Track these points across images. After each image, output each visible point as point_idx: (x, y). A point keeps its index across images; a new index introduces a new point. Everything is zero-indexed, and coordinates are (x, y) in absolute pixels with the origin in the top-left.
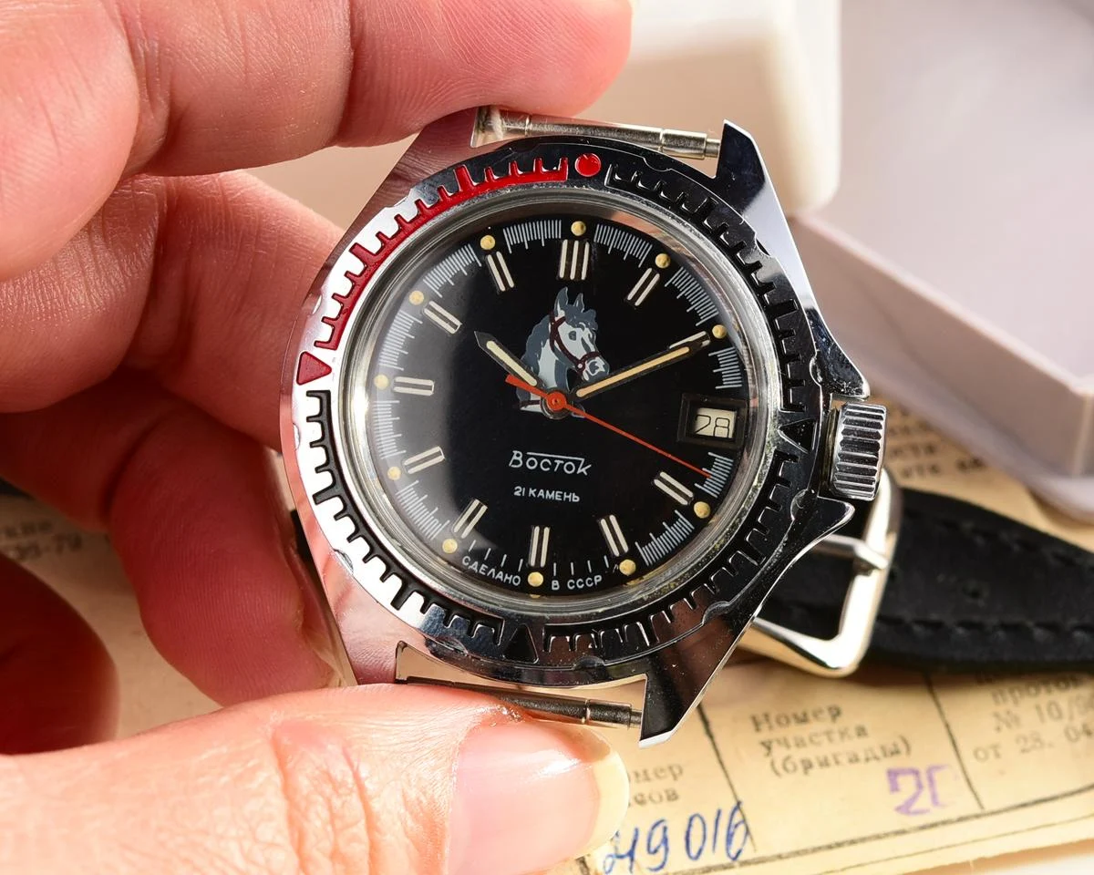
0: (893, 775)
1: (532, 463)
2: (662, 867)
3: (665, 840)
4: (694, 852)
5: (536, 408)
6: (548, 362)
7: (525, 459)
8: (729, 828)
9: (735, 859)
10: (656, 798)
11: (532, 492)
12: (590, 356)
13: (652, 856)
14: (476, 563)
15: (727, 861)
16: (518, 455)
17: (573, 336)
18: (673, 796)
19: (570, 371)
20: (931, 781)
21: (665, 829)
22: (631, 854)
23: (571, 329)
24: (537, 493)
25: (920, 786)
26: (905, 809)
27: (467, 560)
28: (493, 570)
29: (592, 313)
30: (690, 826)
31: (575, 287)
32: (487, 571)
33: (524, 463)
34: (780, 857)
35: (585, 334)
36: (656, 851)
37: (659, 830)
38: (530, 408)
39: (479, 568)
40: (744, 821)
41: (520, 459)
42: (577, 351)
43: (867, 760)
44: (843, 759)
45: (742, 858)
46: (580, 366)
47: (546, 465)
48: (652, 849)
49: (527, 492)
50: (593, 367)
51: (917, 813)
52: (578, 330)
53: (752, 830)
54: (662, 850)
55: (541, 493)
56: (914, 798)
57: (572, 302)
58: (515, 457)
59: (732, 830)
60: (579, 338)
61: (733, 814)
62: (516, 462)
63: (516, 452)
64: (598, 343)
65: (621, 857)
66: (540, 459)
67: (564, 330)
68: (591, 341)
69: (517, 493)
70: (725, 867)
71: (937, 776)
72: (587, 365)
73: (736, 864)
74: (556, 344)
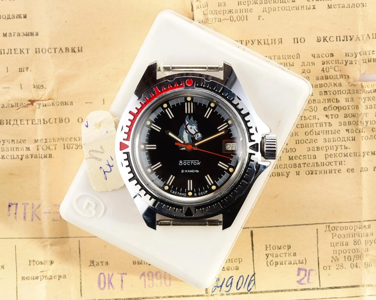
0: (299, 269)
1: (185, 163)
2: (228, 291)
3: (231, 283)
4: (238, 288)
5: (184, 149)
6: (185, 136)
7: (183, 162)
8: (250, 281)
9: (249, 291)
10: (233, 269)
11: (186, 171)
12: (197, 133)
13: (227, 288)
14: (174, 191)
15: (247, 291)
16: (181, 162)
17: (191, 128)
18: (237, 269)
19: (192, 138)
20: (309, 273)
21: (232, 279)
22: (221, 286)
23: (191, 126)
24: (187, 171)
25: (305, 275)
26: (299, 282)
27: (171, 191)
28: (179, 193)
29: (196, 121)
30: (239, 279)
31: (190, 115)
32: (177, 193)
33: (183, 164)
34: (261, 292)
35: (194, 127)
36: (228, 286)
37: (231, 279)
38: (182, 149)
39: (175, 193)
40: (254, 280)
41: (182, 163)
42: (193, 132)
43: (294, 264)
44: (287, 263)
45: (251, 291)
46: (194, 136)
47: (189, 163)
48: (227, 285)
49: (185, 171)
50: (198, 136)
51: (302, 284)
52: (192, 126)
53: (256, 283)
54: (230, 286)
55: (188, 171)
56: (303, 279)
57: (190, 119)
58: (180, 162)
59: (250, 282)
60: (193, 128)
61: (252, 277)
62: (181, 164)
63: (180, 161)
64: (198, 129)
65: (218, 287)
66: (187, 162)
67: (189, 127)
68: (196, 129)
69: (182, 172)
70: (246, 293)
71: (311, 272)
72: (196, 135)
73: (249, 292)
74: (187, 131)
